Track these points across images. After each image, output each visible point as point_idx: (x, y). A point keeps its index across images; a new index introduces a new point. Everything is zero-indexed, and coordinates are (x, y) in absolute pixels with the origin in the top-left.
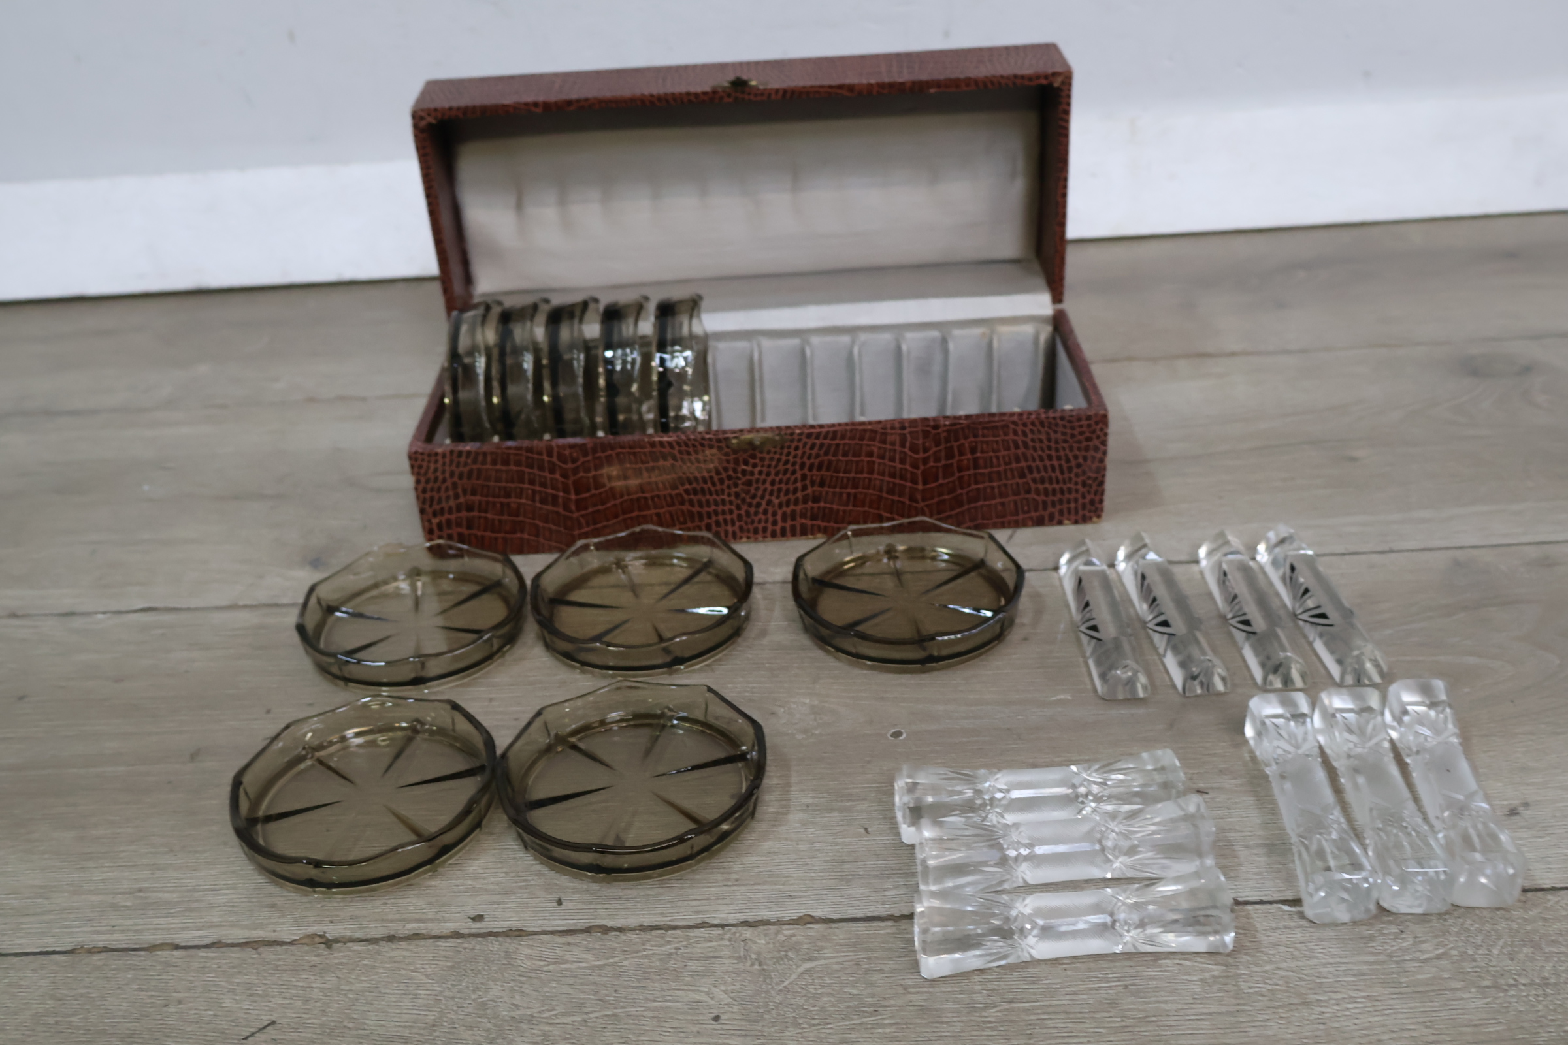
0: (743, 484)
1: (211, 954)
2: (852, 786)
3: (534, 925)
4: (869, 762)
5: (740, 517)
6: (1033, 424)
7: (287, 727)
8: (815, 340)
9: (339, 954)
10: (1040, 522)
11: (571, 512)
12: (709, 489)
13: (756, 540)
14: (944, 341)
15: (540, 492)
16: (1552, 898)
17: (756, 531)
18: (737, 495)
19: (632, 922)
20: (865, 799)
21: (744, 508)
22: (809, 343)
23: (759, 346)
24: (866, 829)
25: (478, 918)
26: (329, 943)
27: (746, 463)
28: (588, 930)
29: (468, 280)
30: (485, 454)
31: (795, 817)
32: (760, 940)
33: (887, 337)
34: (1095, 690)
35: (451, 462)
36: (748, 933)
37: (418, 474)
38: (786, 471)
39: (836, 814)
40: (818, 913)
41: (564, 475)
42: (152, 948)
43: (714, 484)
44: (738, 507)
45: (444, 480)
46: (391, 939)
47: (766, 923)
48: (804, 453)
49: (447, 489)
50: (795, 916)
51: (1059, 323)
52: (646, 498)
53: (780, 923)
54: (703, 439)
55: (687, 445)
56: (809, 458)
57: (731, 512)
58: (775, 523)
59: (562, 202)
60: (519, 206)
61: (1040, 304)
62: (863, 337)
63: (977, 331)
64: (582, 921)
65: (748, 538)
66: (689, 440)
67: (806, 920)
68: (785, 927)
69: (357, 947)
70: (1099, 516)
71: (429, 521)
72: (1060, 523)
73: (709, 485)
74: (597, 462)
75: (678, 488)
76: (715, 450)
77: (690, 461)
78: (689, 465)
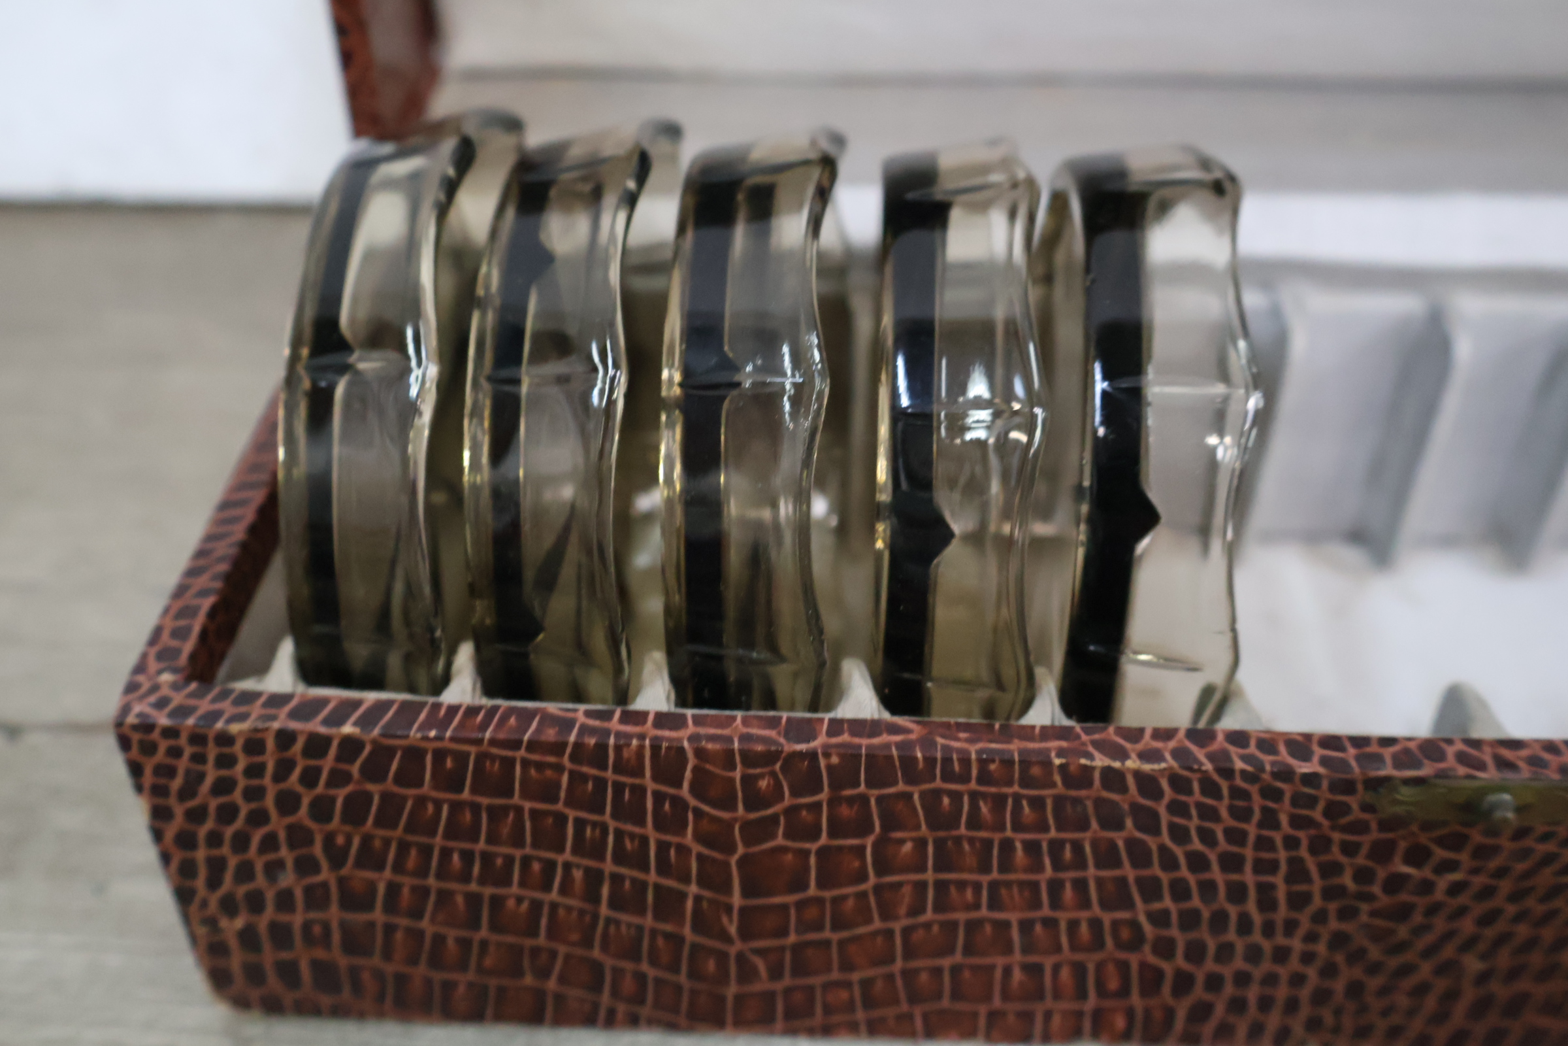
0: (1378, 912)
5: (1321, 997)
11: (726, 938)
12: (1242, 914)
15: (616, 879)
18: (1340, 940)
27: (1417, 856)
30: (414, 755)
35: (284, 769)
37: (158, 791)
41: (716, 839)
43: (1269, 906)
45: (258, 818)
49: (269, 843)
54: (1285, 774)
55: (1209, 788)
66: (1227, 772)
73: (1251, 904)
74: (845, 811)
75: (1129, 905)
76: (1317, 814)
77: (1207, 837)
78: (1197, 845)
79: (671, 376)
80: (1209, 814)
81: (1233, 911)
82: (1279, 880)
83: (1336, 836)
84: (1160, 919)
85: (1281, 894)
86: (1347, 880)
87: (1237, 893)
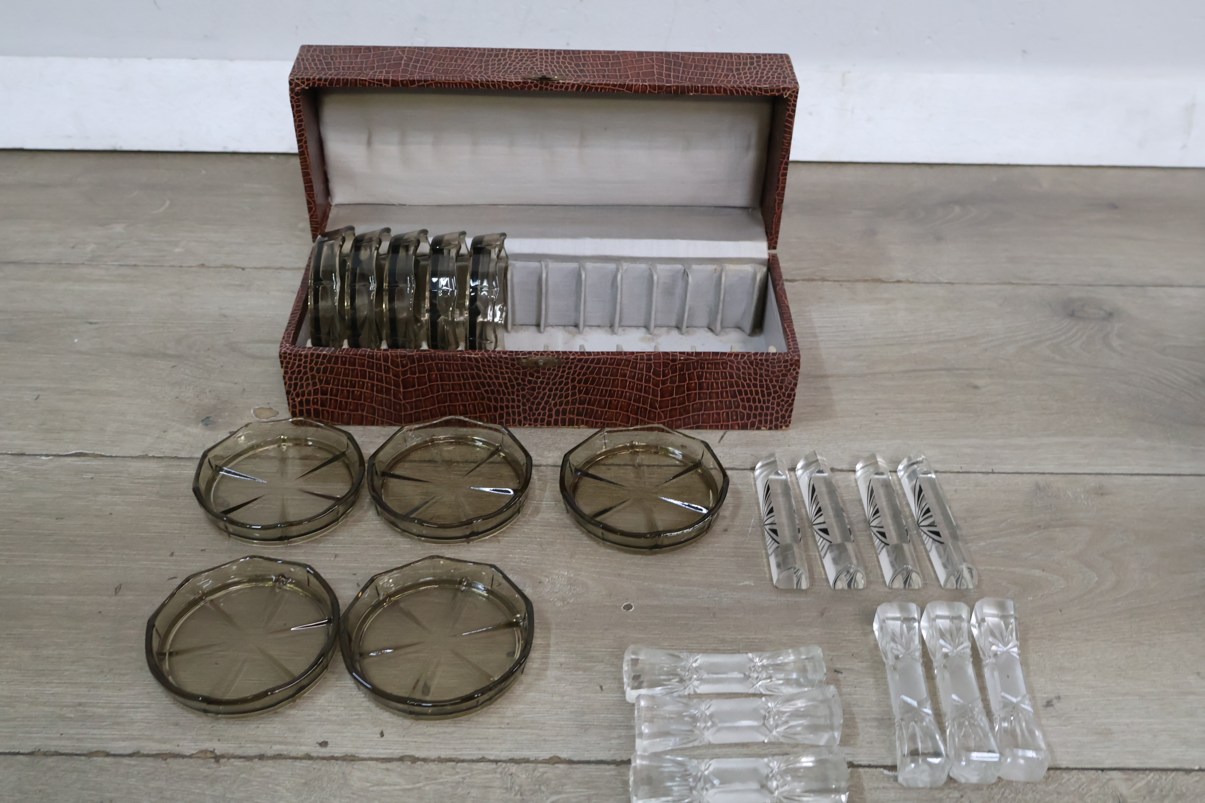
0: (528, 389)
1: (132, 761)
2: (593, 649)
3: (363, 753)
4: (606, 629)
5: (525, 411)
6: (745, 362)
7: (187, 580)
8: (589, 265)
9: (225, 768)
10: (744, 427)
11: (400, 399)
12: (503, 390)
13: (536, 426)
14: (685, 274)
15: (377, 385)
16: (1065, 776)
17: (536, 421)
18: (524, 396)
19: (433, 754)
20: (602, 661)
21: (529, 405)
22: (585, 269)
23: (546, 267)
24: (601, 687)
25: (324, 744)
26: (217, 758)
27: (532, 375)
28: (401, 759)
29: (327, 193)
30: (337, 357)
31: (552, 673)
32: (522, 774)
33: (643, 266)
34: (771, 579)
35: (312, 361)
36: (513, 768)
37: (286, 367)
38: (560, 383)
39: (580, 673)
40: (564, 755)
41: (396, 375)
42: (90, 754)
43: (507, 388)
44: (524, 404)
45: (306, 373)
46: (261, 757)
47: (527, 761)
48: (575, 372)
49: (307, 379)
50: (546, 755)
51: (772, 265)
52: (456, 394)
53: (536, 762)
54: (501, 357)
55: (488, 361)
56: (578, 375)
57: (519, 407)
58: (550, 416)
59: (402, 143)
60: (369, 143)
61: (759, 249)
62: (625, 266)
63: (711, 267)
64: (397, 752)
65: (530, 425)
66: (491, 357)
67: (554, 761)
68: (540, 765)
69: (238, 763)
70: (787, 426)
71: (293, 400)
72: (759, 428)
73: (504, 388)
74: (421, 368)
75: (480, 389)
76: (510, 365)
77: (491, 372)
78: (489, 374)
79: (385, 285)
80: (489, 366)
81: (501, 389)
82: (507, 381)
83: (515, 371)
84: (486, 391)
85: (508, 384)
86: (520, 381)
87: (500, 385)
